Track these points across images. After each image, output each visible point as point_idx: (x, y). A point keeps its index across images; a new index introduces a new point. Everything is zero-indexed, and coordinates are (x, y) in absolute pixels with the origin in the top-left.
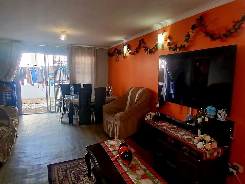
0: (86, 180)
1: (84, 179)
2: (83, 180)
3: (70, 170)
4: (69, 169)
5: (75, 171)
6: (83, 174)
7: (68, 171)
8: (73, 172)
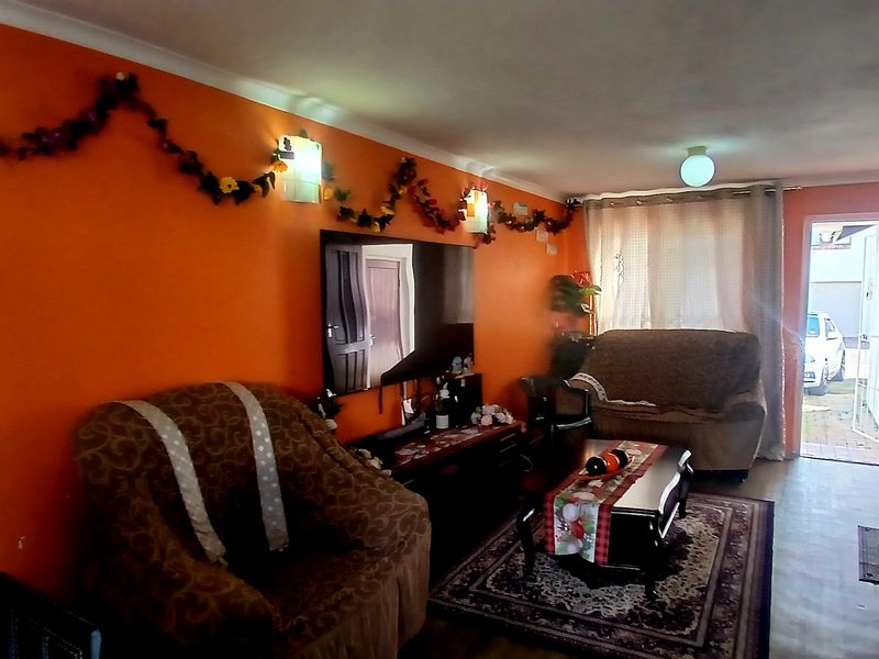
0: (665, 596)
1: (668, 601)
2: (673, 600)
3: (689, 642)
4: (691, 646)
5: (679, 632)
6: (663, 613)
7: (700, 642)
8: (687, 631)
